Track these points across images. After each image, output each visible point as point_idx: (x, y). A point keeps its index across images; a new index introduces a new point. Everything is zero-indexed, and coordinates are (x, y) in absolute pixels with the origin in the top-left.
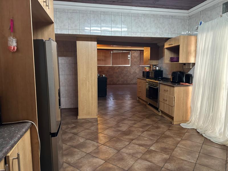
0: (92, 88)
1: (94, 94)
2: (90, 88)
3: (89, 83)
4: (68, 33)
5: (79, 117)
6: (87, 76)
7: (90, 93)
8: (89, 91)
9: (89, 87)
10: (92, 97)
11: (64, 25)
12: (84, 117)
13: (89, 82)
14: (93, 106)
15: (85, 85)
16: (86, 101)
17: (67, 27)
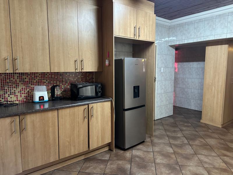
0: (218, 95)
1: (219, 101)
2: (216, 94)
3: (215, 89)
4: (193, 42)
5: (202, 121)
6: (213, 81)
7: (215, 99)
8: (214, 97)
9: (215, 92)
10: (217, 103)
11: (191, 35)
12: (207, 122)
13: (215, 87)
14: (218, 113)
15: (210, 91)
16: (210, 107)
17: (193, 36)
